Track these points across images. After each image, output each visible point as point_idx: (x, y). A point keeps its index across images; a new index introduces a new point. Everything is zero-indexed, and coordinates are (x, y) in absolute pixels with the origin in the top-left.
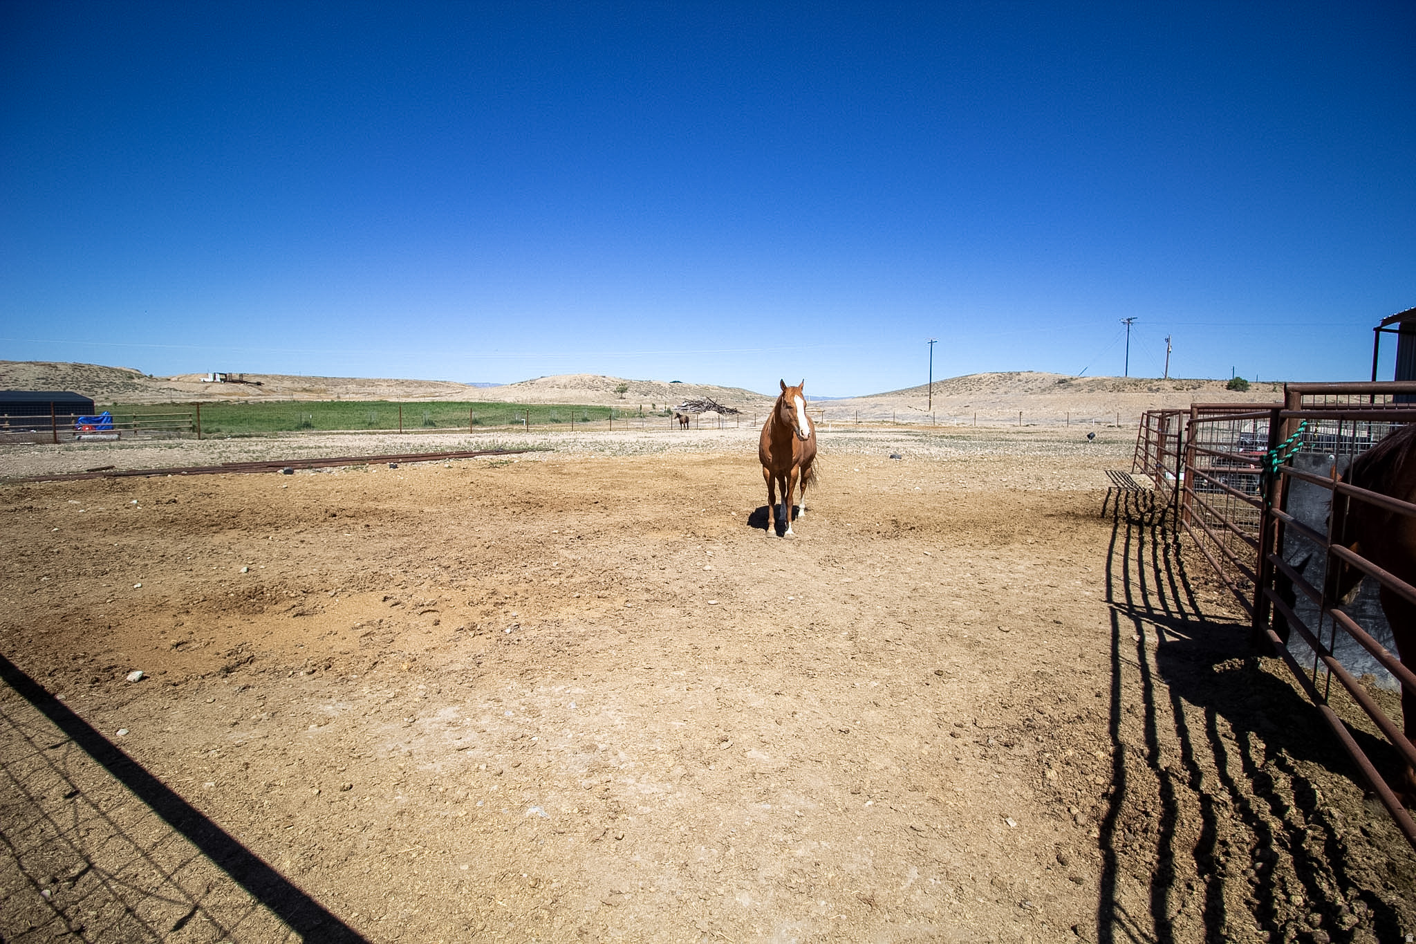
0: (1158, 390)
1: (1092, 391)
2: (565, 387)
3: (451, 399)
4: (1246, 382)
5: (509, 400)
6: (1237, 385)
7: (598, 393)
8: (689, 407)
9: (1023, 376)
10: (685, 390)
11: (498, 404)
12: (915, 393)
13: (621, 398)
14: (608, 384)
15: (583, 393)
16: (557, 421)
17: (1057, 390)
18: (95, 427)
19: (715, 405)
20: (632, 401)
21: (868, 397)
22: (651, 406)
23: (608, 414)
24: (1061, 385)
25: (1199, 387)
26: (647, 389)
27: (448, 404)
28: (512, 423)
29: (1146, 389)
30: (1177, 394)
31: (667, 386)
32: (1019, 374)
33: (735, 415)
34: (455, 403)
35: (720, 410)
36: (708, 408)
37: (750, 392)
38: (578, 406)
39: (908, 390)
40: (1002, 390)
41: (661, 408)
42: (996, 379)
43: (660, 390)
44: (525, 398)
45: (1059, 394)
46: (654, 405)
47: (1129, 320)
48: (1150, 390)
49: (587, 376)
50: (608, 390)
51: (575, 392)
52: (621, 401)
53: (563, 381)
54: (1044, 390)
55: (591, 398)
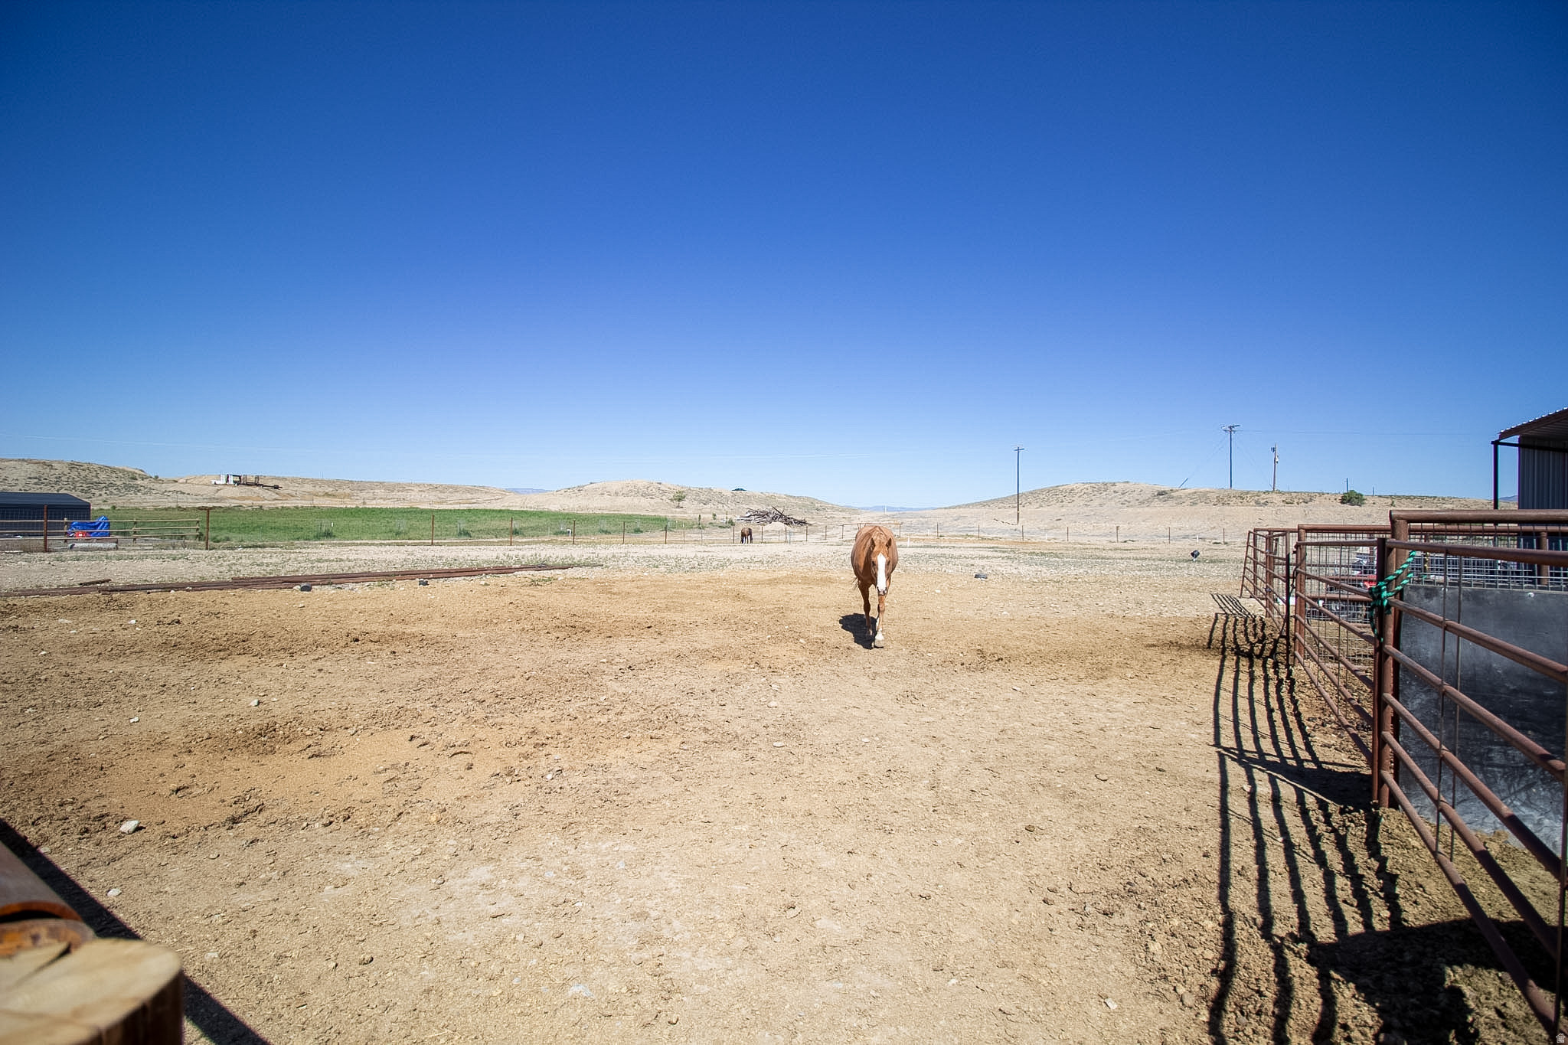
0: (1266, 504)
1: (1194, 504)
2: (616, 494)
3: (489, 507)
4: (1362, 495)
5: (554, 508)
6: (1351, 499)
7: (652, 501)
8: (753, 518)
9: (1119, 487)
10: (749, 498)
11: (541, 512)
12: (1001, 505)
13: (678, 507)
14: (664, 492)
15: (636, 501)
16: (606, 532)
17: (1156, 502)
18: (91, 533)
19: (781, 516)
20: (690, 511)
21: (950, 508)
22: (711, 516)
23: (664, 525)
24: (1161, 497)
25: (1311, 500)
26: (708, 497)
27: (486, 511)
28: (556, 534)
29: (1253, 503)
30: (1287, 508)
31: (729, 494)
32: (1114, 485)
33: (804, 527)
34: (493, 511)
35: (788, 521)
36: (774, 519)
37: (821, 502)
38: (630, 515)
39: (993, 501)
40: (1097, 502)
41: (722, 518)
42: (1090, 490)
43: (721, 498)
44: (571, 506)
45: (1159, 506)
46: (715, 515)
47: (1230, 427)
48: (1258, 503)
49: (641, 483)
50: (664, 498)
51: (628, 500)
52: (678, 510)
53: (615, 488)
54: (1142, 503)
55: (644, 507)
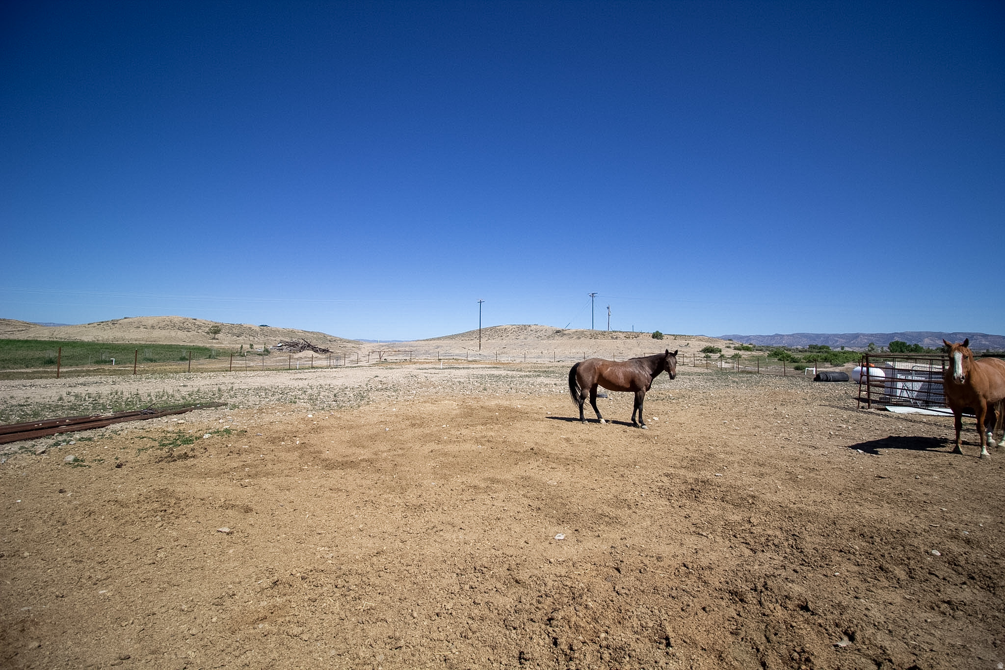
0: (616, 338)
1: (579, 338)
2: (153, 327)
3: (12, 337)
4: (662, 334)
5: (86, 339)
6: (657, 336)
7: (189, 334)
8: (285, 347)
9: (533, 327)
10: (274, 333)
11: (74, 342)
12: (463, 338)
13: (214, 339)
14: (199, 327)
15: (173, 334)
16: (151, 360)
17: (557, 337)
19: (309, 346)
20: (225, 342)
21: (431, 340)
22: (249, 346)
23: (207, 353)
24: (558, 334)
25: (638, 336)
26: (239, 331)
27: (9, 342)
28: (98, 362)
29: (610, 338)
30: (628, 340)
31: (258, 329)
32: (530, 326)
33: (328, 354)
34: (19, 341)
35: (315, 349)
36: (303, 348)
37: (331, 336)
38: (170, 345)
39: (457, 335)
40: (522, 337)
41: (259, 348)
42: (516, 329)
43: (251, 332)
44: (106, 337)
45: (558, 340)
46: (251, 345)
47: (593, 294)
48: (612, 338)
49: (177, 318)
50: (200, 331)
51: (164, 333)
52: (214, 341)
53: (150, 322)
54: (549, 337)
55: (181, 338)
